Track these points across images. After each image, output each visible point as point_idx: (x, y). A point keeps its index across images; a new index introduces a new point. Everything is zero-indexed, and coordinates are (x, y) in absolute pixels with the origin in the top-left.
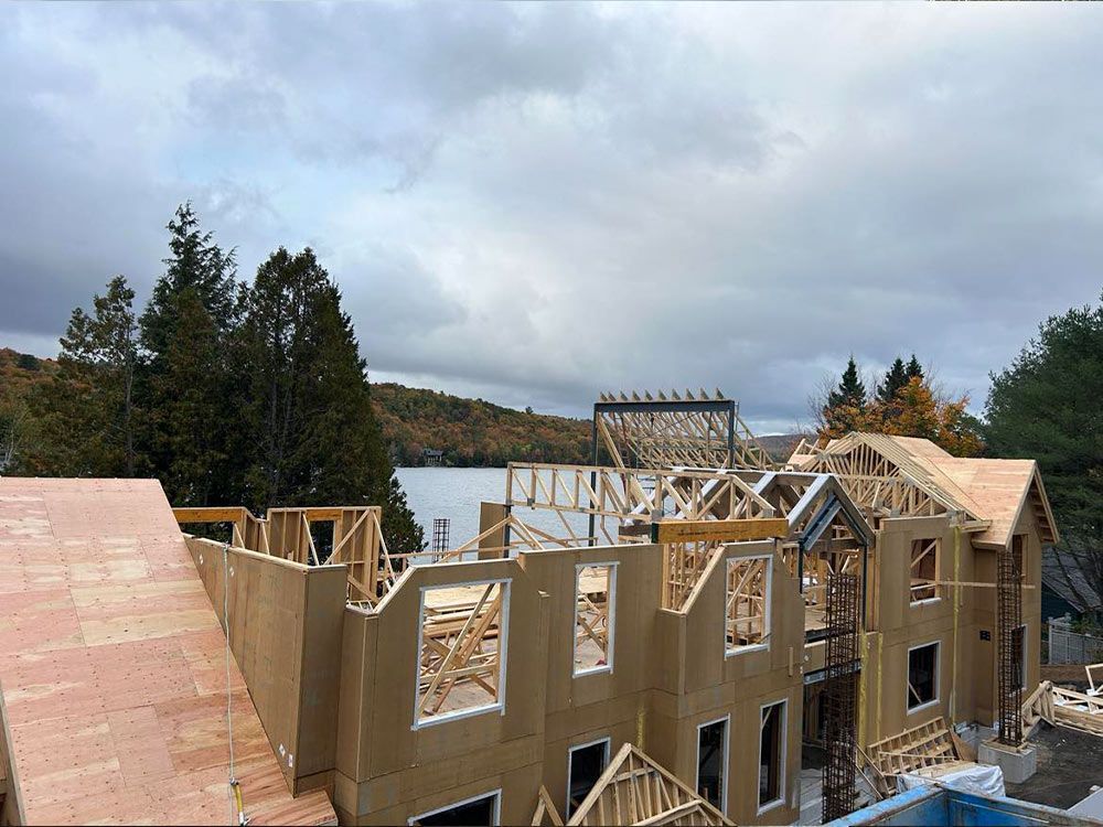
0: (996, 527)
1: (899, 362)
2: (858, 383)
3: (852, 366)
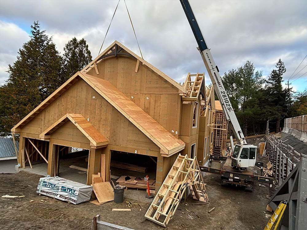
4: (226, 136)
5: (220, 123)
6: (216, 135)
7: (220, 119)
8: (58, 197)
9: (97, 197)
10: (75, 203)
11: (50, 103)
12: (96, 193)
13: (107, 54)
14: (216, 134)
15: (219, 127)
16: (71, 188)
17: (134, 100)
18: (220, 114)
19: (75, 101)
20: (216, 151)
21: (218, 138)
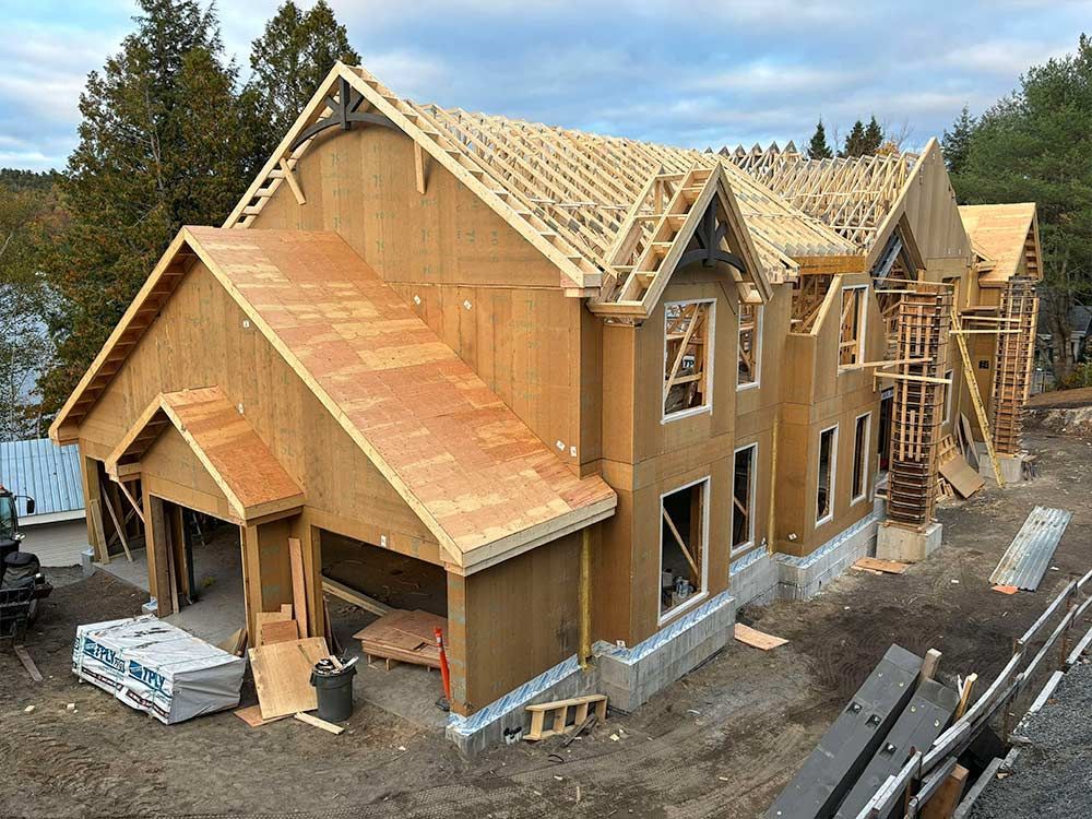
0: (1001, 266)
1: (859, 125)
2: (826, 147)
3: (821, 129)
4: (1021, 386)
5: (922, 349)
6: (904, 408)
7: (924, 329)
8: (121, 696)
9: (259, 696)
10: (166, 721)
11: (133, 339)
12: (262, 680)
13: (320, 119)
14: (904, 401)
15: (915, 369)
16: (155, 671)
17: (424, 311)
18: (925, 307)
19: (199, 335)
20: (903, 479)
21: (912, 422)
